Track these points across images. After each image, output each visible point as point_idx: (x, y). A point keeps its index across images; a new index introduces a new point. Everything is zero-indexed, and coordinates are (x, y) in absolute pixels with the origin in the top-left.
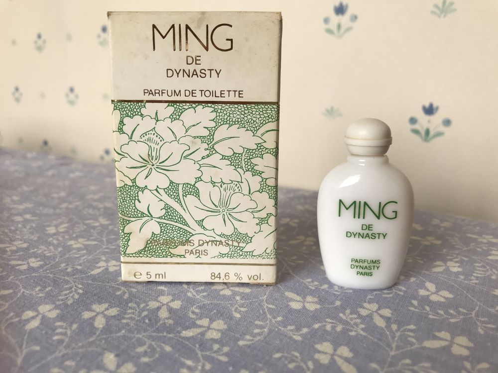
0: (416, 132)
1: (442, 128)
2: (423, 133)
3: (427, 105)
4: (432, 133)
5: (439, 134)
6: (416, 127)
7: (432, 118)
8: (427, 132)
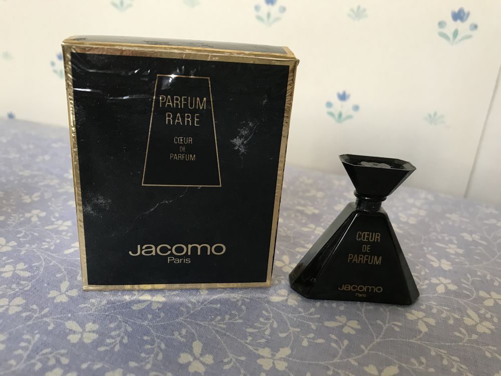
0: (331, 114)
1: (352, 112)
2: (337, 116)
3: (341, 92)
4: (344, 116)
5: (350, 117)
6: (331, 110)
7: (344, 103)
8: (340, 115)
